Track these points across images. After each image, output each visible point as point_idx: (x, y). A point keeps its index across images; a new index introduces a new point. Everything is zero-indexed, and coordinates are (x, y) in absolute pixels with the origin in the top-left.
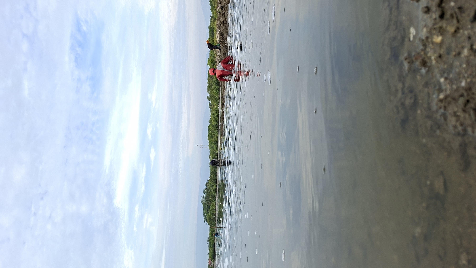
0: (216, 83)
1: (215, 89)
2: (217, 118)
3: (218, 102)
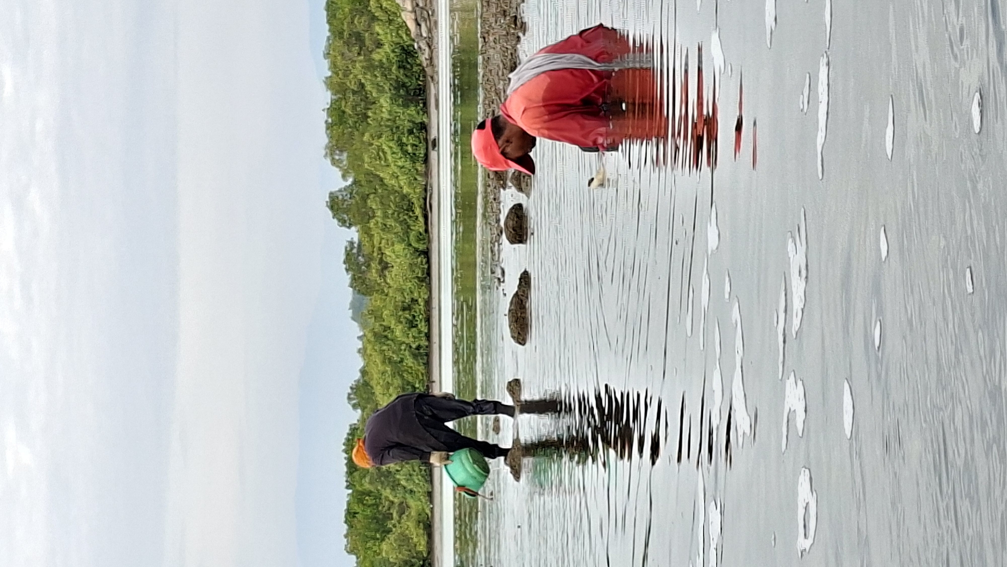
0: (400, 86)
1: (394, 129)
2: (422, 368)
3: (419, 240)
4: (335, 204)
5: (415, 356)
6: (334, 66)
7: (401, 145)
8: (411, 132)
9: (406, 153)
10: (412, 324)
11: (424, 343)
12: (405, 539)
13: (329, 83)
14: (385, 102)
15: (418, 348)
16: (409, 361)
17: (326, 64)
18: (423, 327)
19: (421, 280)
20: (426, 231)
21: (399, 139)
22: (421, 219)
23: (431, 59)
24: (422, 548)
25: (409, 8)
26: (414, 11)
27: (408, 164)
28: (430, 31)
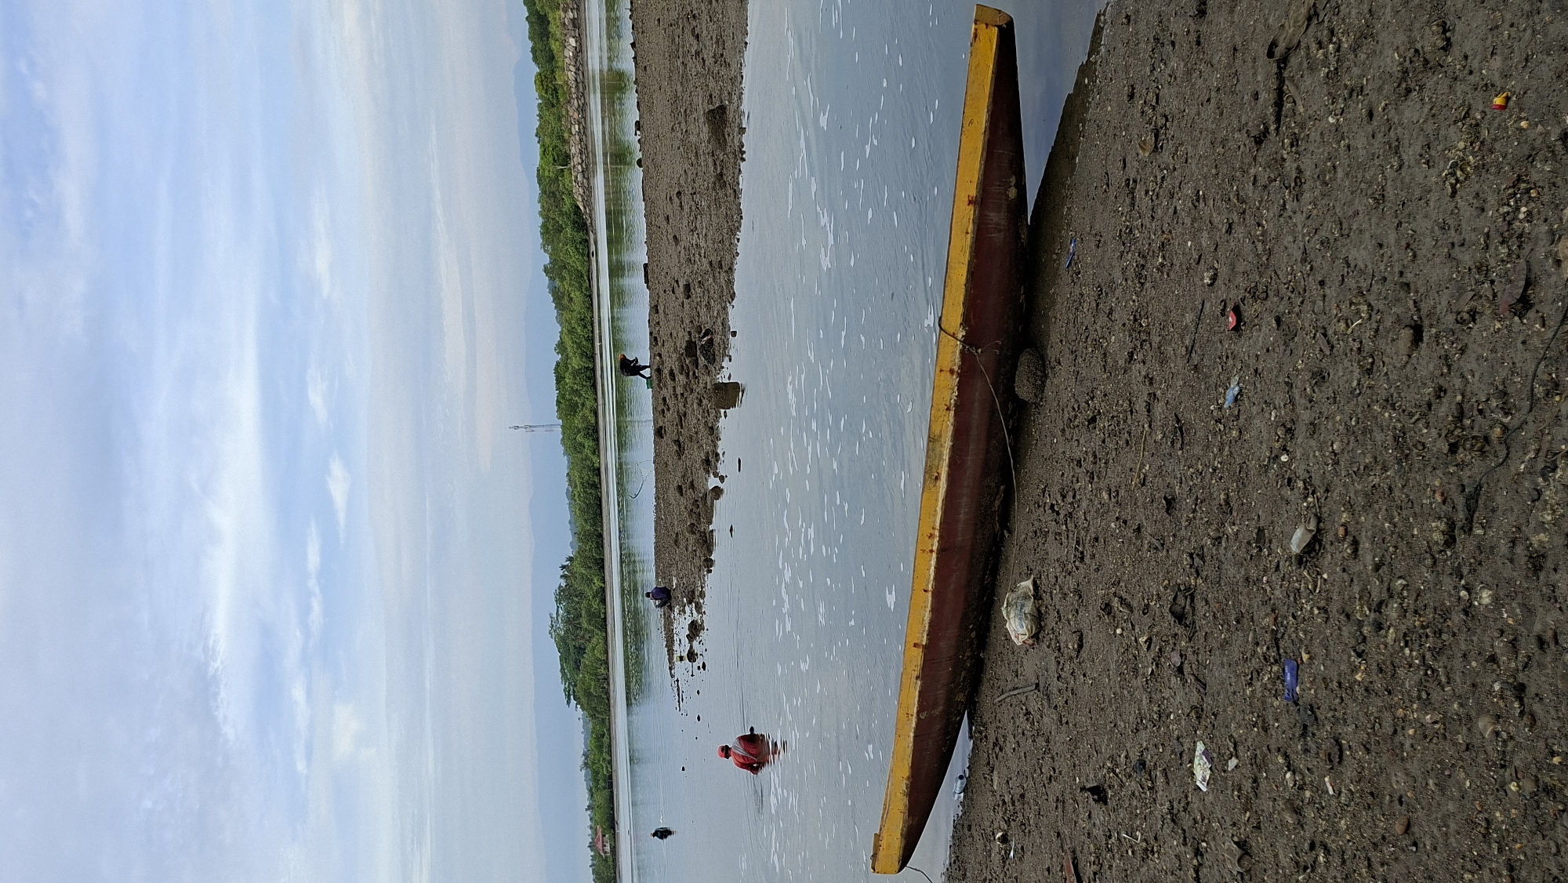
1: (573, 241)
2: (590, 345)
3: (586, 290)
4: (546, 270)
5: (586, 340)
6: (543, 207)
7: (577, 249)
8: (581, 243)
9: (579, 252)
10: (585, 327)
11: (591, 335)
12: (584, 417)
13: (541, 214)
14: (568, 230)
15: (588, 337)
16: (584, 343)
17: (539, 205)
18: (590, 327)
19: (589, 308)
20: (590, 286)
21: (576, 246)
22: (587, 281)
23: (591, 223)
24: (593, 421)
25: (580, 200)
26: (582, 201)
27: (580, 257)
28: (590, 211)
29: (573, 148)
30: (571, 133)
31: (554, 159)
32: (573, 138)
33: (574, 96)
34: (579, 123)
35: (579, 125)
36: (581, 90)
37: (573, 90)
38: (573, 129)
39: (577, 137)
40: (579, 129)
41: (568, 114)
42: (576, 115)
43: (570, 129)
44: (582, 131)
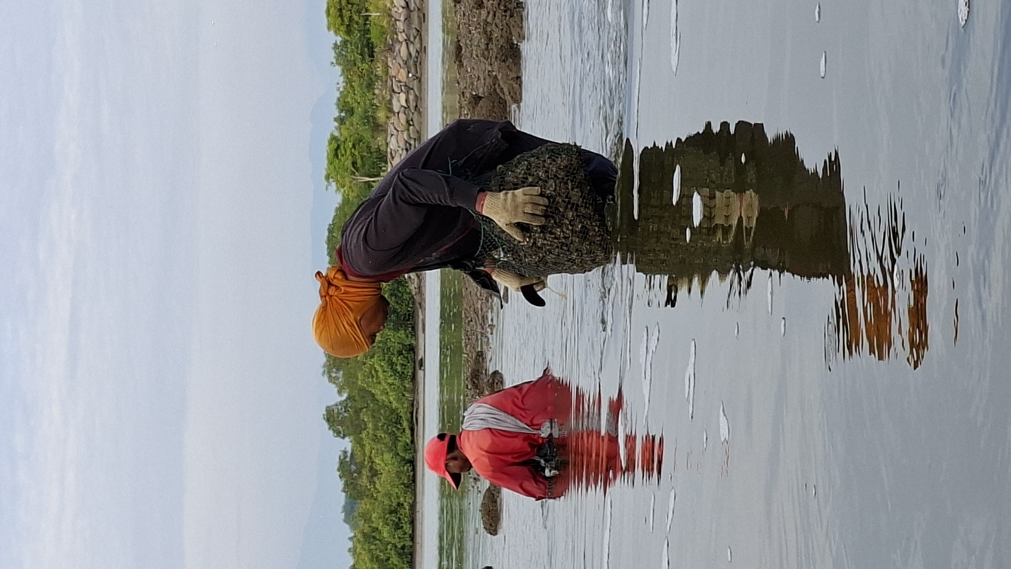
1: (386, 350)
3: (406, 450)
4: (331, 418)
5: (400, 555)
7: (392, 364)
8: (400, 353)
9: (395, 372)
10: (398, 526)
11: (408, 543)
15: (403, 548)
16: (395, 560)
18: (407, 529)
19: (407, 486)
20: (412, 442)
21: (390, 360)
22: (408, 431)
27: (397, 382)
29: (393, 140)
30: (391, 110)
31: (354, 164)
32: (393, 119)
33: (402, 37)
34: (409, 89)
35: (407, 93)
36: (415, 24)
37: (400, 25)
38: (394, 101)
39: (403, 117)
40: (407, 101)
41: (387, 73)
42: (402, 75)
43: (390, 102)
44: (412, 104)
